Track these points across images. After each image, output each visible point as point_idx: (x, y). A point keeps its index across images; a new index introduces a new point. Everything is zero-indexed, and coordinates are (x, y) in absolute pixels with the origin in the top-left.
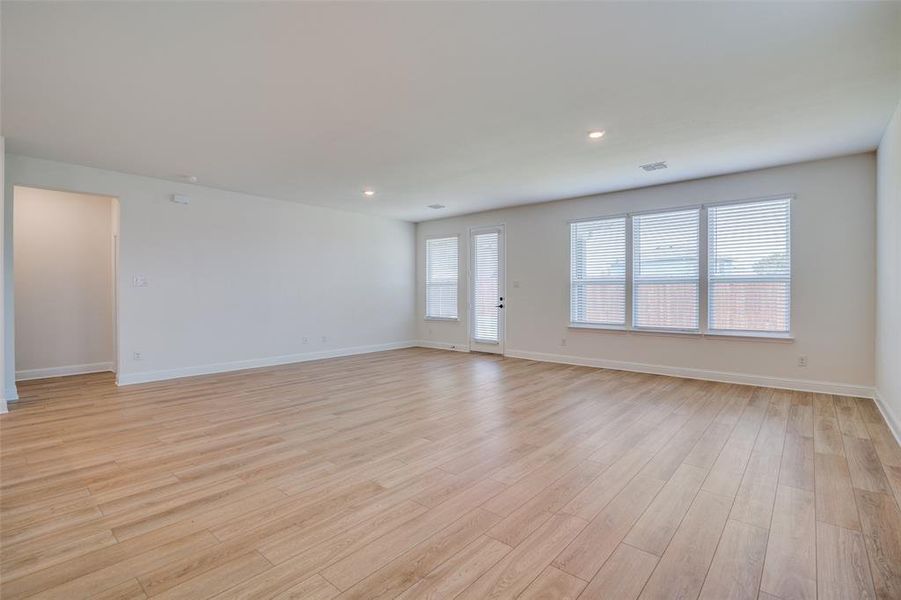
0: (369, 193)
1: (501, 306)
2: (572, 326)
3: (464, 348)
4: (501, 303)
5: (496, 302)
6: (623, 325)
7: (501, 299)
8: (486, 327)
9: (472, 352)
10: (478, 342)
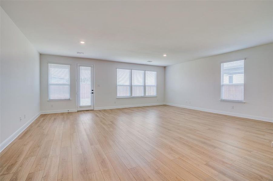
0: (82, 43)
1: (92, 93)
2: (118, 97)
3: (75, 110)
4: (93, 92)
5: (91, 92)
6: (130, 96)
7: (92, 90)
8: (86, 101)
9: (78, 111)
10: (81, 107)
